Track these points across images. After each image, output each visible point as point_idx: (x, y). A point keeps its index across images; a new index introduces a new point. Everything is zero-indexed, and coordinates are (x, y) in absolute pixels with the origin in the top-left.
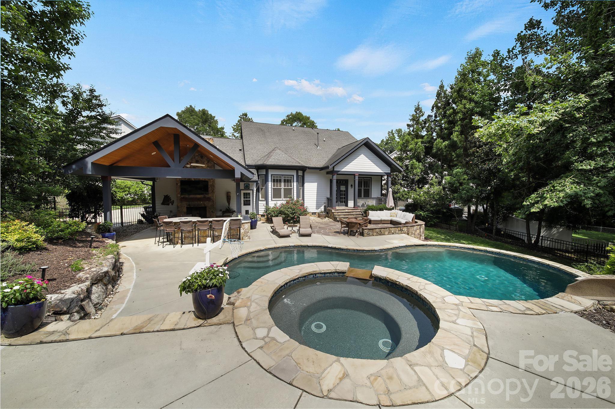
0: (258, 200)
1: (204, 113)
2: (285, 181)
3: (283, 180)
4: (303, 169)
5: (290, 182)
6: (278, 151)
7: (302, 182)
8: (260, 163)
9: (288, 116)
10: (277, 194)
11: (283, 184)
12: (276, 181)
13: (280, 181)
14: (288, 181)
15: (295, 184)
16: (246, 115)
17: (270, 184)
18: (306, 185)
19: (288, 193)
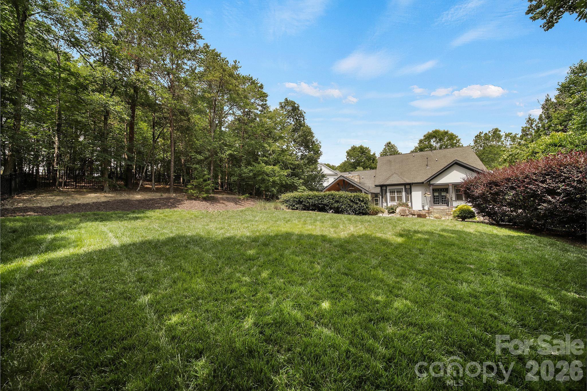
0: (382, 202)
1: (361, 148)
2: (397, 192)
3: (396, 191)
4: (410, 185)
5: (401, 192)
6: (395, 175)
7: (409, 192)
8: (382, 184)
9: (425, 136)
10: (393, 199)
11: (396, 193)
12: (392, 192)
13: (394, 192)
14: (400, 192)
15: (404, 193)
16: (390, 143)
17: (388, 194)
18: (413, 193)
19: (400, 198)
